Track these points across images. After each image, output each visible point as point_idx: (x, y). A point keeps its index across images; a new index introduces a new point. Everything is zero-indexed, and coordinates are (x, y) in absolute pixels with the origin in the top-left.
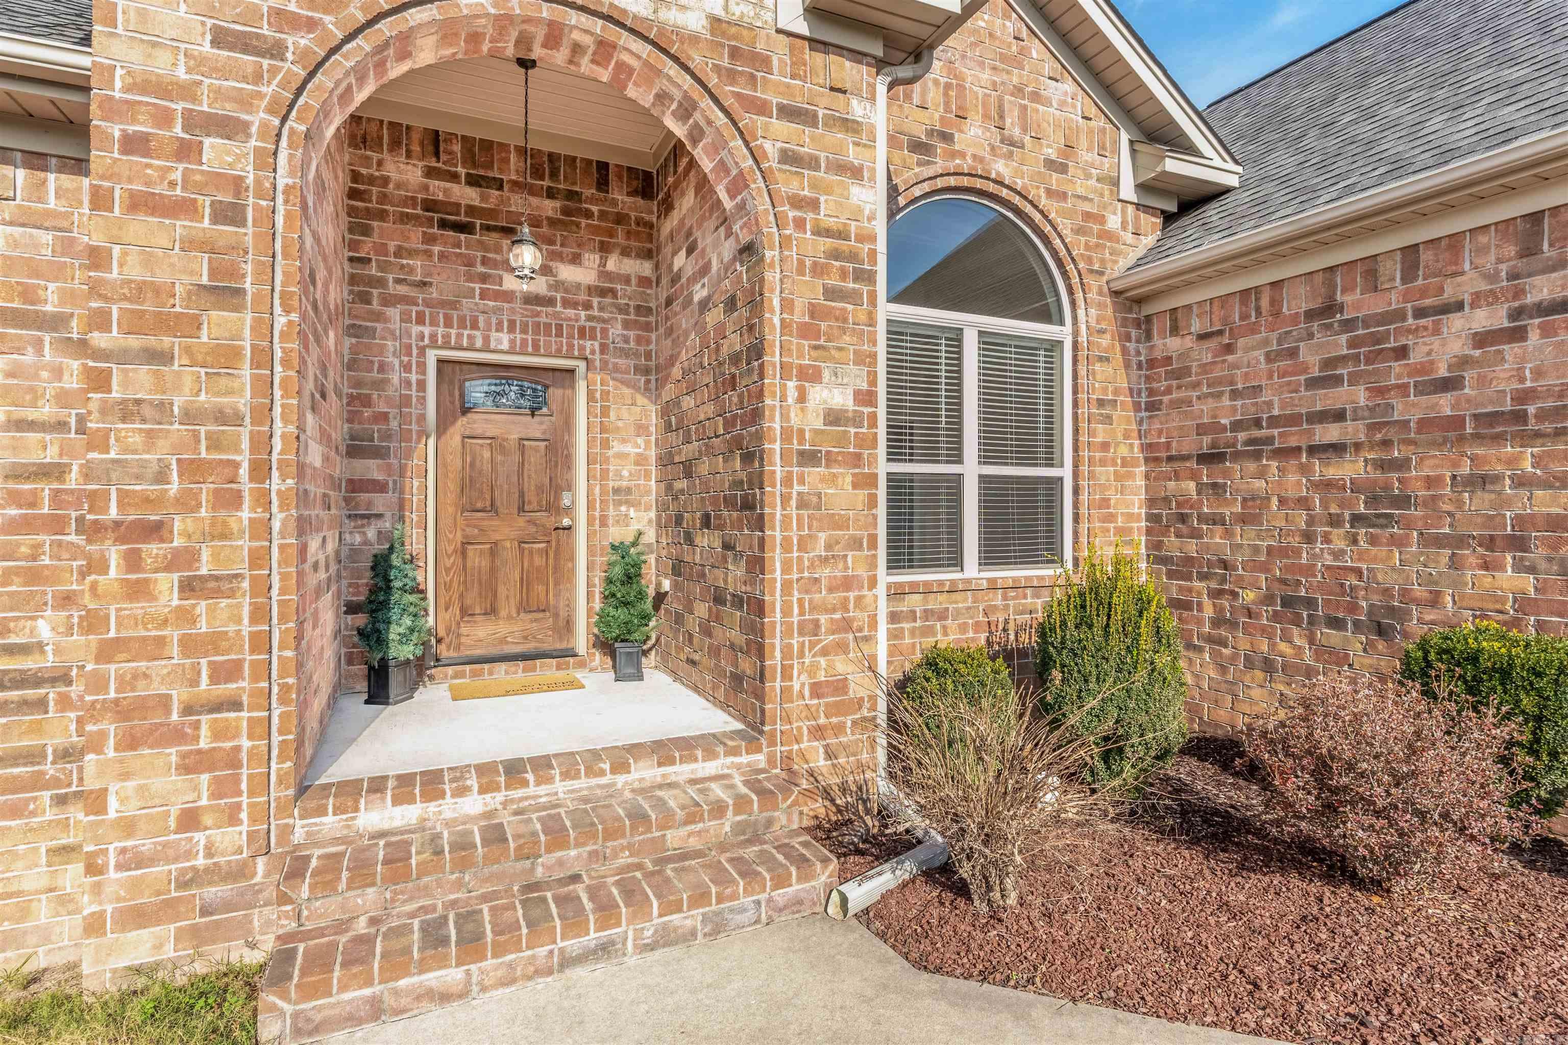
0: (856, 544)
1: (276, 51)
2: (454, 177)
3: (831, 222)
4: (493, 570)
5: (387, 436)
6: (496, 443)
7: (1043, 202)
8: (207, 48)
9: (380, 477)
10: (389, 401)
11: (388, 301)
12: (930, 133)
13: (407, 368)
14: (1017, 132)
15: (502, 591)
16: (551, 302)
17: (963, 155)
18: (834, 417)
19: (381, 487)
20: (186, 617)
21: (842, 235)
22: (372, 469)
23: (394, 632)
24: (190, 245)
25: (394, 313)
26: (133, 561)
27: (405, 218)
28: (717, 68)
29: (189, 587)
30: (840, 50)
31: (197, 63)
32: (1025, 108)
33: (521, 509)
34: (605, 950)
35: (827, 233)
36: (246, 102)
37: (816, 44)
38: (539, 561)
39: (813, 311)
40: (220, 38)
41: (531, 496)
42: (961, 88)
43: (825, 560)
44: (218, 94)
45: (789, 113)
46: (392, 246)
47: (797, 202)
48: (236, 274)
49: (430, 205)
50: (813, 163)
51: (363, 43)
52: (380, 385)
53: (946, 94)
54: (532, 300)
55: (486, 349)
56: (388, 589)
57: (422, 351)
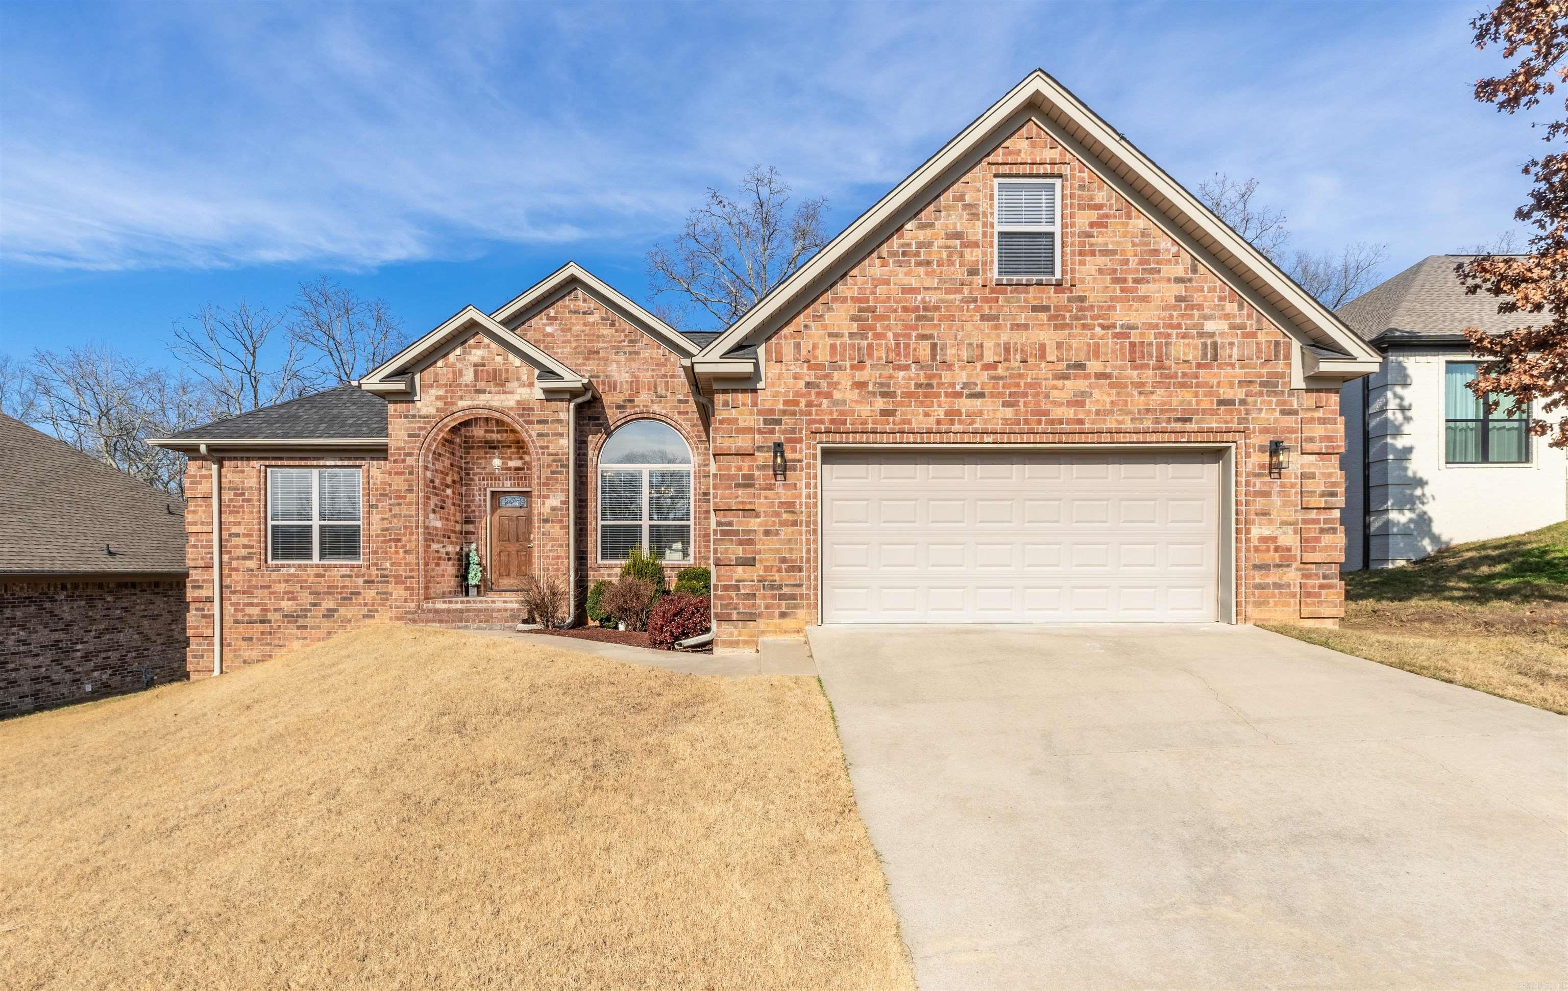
0: (561, 546)
1: (419, 436)
2: (493, 432)
3: (553, 451)
4: (509, 561)
5: (475, 517)
6: (510, 518)
7: (676, 417)
8: (407, 438)
9: (472, 530)
10: (475, 506)
11: (474, 474)
12: (624, 401)
13: (480, 495)
14: (663, 392)
15: (512, 568)
16: (523, 469)
17: (638, 406)
18: (553, 509)
19: (473, 533)
20: (404, 558)
21: (557, 454)
22: (471, 528)
23: (470, 576)
24: (405, 480)
25: (476, 478)
26: (396, 547)
27: (479, 447)
28: (519, 415)
29: (405, 552)
30: (555, 400)
31: (406, 442)
32: (667, 382)
33: (517, 541)
34: (466, 627)
35: (552, 455)
36: (413, 448)
37: (548, 400)
38: (523, 558)
39: (547, 478)
40: (410, 436)
41: (520, 536)
42: (638, 381)
43: (551, 551)
44: (409, 448)
45: (539, 422)
46: (476, 456)
47: (542, 447)
48: (412, 486)
49: (486, 442)
50: (547, 435)
51: (435, 430)
52: (473, 501)
53: (631, 385)
54: (517, 469)
55: (503, 486)
56: (469, 564)
57: (485, 489)
